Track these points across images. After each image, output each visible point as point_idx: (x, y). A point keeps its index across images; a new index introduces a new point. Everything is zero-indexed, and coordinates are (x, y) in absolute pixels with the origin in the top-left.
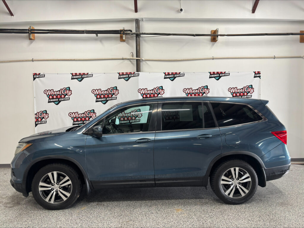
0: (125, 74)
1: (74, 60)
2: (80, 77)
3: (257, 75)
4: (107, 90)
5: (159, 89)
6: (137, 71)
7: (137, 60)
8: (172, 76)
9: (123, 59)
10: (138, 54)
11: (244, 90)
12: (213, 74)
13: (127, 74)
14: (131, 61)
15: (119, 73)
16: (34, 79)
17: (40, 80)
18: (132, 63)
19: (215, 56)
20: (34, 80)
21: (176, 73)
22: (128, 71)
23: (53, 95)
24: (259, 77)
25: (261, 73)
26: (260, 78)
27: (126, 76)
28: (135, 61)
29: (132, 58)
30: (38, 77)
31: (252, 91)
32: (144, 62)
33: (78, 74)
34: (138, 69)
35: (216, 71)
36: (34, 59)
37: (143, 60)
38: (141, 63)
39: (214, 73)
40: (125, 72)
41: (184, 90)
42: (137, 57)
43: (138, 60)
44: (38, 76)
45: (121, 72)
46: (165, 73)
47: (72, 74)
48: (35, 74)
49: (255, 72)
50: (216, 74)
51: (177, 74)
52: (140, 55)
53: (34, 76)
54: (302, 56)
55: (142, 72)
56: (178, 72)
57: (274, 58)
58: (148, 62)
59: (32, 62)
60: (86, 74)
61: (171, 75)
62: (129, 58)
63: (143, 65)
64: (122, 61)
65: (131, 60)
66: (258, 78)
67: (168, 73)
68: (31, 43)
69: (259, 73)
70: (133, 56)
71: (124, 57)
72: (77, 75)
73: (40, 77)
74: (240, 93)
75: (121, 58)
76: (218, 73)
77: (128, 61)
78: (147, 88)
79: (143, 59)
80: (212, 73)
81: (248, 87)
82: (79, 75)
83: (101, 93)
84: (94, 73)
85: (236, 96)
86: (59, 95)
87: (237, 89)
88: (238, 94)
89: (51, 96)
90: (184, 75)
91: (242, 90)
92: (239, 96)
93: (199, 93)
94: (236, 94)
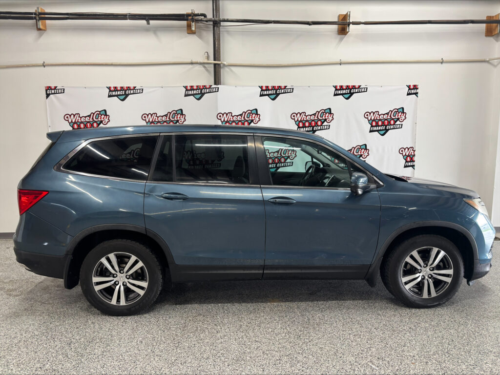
0: (195, 88)
1: (112, 65)
3: (413, 90)
4: (167, 115)
5: (251, 113)
6: (215, 84)
7: (215, 65)
8: (273, 92)
9: (192, 63)
10: (217, 54)
11: (390, 116)
12: (340, 90)
13: (198, 88)
14: (205, 67)
15: (186, 87)
16: (48, 95)
17: (57, 98)
18: (207, 70)
19: (344, 60)
20: (47, 97)
21: (280, 87)
22: (201, 84)
23: (78, 123)
24: (416, 94)
25: (419, 87)
26: (417, 96)
27: (198, 92)
28: (213, 66)
29: (206, 61)
30: (54, 93)
31: (403, 118)
32: (227, 69)
33: (119, 89)
34: (217, 81)
36: (47, 62)
37: (224, 65)
38: (222, 70)
39: (341, 87)
40: (195, 85)
41: (293, 115)
42: (215, 60)
43: (217, 65)
44: (53, 91)
45: (189, 85)
46: (261, 87)
47: (109, 88)
48: (49, 88)
49: (409, 87)
50: (346, 89)
51: (282, 89)
52: (220, 57)
53: (46, 90)
54: (488, 59)
55: (224, 84)
56: (283, 86)
57: (442, 63)
58: (233, 68)
59: (43, 68)
60: (132, 88)
61: (271, 90)
62: (202, 61)
63: (225, 73)
64: (190, 66)
65: (206, 65)
66: (414, 95)
67: (267, 87)
68: (40, 36)
69: (415, 87)
70: (208, 58)
71: (194, 61)
72: (118, 91)
73: (56, 93)
74: (383, 120)
75: (189, 61)
77: (201, 66)
78: (231, 113)
79: (225, 63)
80: (338, 88)
81: (396, 110)
82: (120, 90)
83: (156, 120)
84: (145, 87)
85: (377, 125)
86: (88, 122)
87: (378, 114)
88: (380, 123)
89: (75, 125)
90: (293, 90)
91: (387, 115)
92: (381, 126)
93: (316, 121)
94: (377, 123)
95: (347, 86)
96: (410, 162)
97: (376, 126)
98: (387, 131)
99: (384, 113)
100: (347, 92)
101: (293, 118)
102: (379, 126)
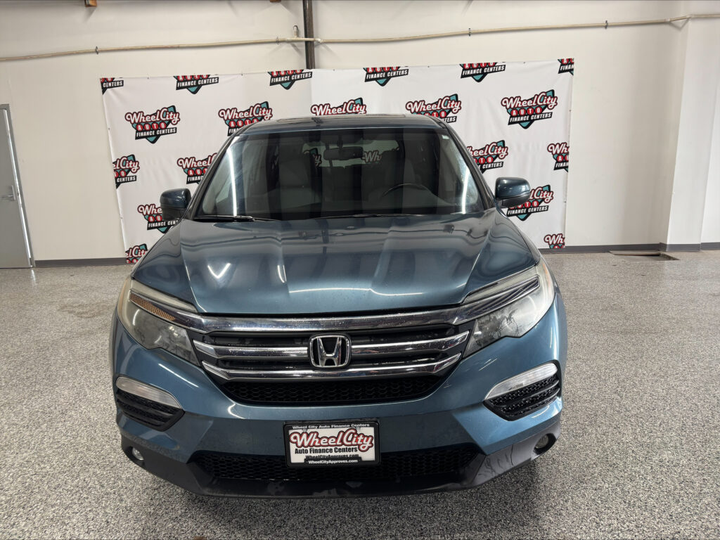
0: (283, 73)
1: (178, 47)
2: (194, 84)
3: (566, 66)
4: (250, 109)
5: (355, 103)
6: (308, 68)
7: (307, 42)
8: (382, 76)
9: (278, 42)
10: (309, 30)
11: (536, 102)
12: (469, 69)
13: (287, 73)
14: (294, 46)
15: (271, 73)
16: (104, 90)
17: (115, 93)
18: (298, 50)
19: (475, 28)
20: (104, 92)
21: (390, 68)
22: (290, 68)
23: (143, 124)
24: (571, 71)
25: (575, 61)
26: (572, 74)
27: (286, 79)
28: (304, 44)
29: (295, 38)
30: (111, 87)
31: (554, 104)
32: (322, 47)
33: (189, 78)
34: (310, 63)
35: (475, 62)
36: (100, 47)
37: (319, 42)
38: (316, 50)
39: (471, 65)
40: (282, 70)
41: (409, 105)
42: (306, 37)
43: (309, 44)
44: (110, 84)
45: (275, 70)
46: (367, 70)
47: (177, 78)
48: (104, 81)
49: (561, 61)
50: (476, 68)
51: (393, 71)
52: (313, 32)
53: (102, 83)
54: (669, 20)
55: (319, 68)
56: (394, 66)
57: (606, 27)
58: (330, 46)
59: (95, 55)
60: (205, 77)
61: (380, 72)
62: (289, 39)
63: (321, 54)
64: (276, 46)
65: (296, 44)
66: (568, 73)
67: (374, 69)
68: (91, 13)
69: (570, 62)
70: (298, 33)
71: (281, 38)
72: (188, 81)
73: (114, 87)
74: (526, 108)
75: (274, 39)
76: (479, 66)
77: (289, 45)
78: (329, 104)
79: (319, 40)
80: (467, 67)
81: (544, 94)
82: (191, 80)
83: (237, 117)
84: (221, 75)
85: (519, 115)
86: (154, 122)
87: (520, 100)
88: (522, 112)
89: (139, 126)
90: (408, 72)
91: (531, 102)
92: (524, 116)
93: (439, 111)
94: (518, 112)
95: (479, 64)
96: (563, 162)
97: (517, 116)
98: (531, 122)
99: (527, 99)
100: (478, 72)
101: (409, 108)
102: (520, 116)
